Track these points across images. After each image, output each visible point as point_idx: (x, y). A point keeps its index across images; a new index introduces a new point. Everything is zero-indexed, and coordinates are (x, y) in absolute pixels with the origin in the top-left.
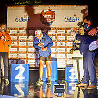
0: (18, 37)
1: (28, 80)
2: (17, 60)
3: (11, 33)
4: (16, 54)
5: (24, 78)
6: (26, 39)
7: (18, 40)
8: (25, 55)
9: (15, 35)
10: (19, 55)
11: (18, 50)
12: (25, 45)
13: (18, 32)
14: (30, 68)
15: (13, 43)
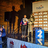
0: (38, 17)
1: (44, 37)
3: (35, 15)
4: (37, 25)
5: (42, 36)
6: (42, 17)
8: (42, 25)
9: (37, 16)
11: (38, 23)
12: (42, 20)
13: (38, 14)
15: (36, 20)
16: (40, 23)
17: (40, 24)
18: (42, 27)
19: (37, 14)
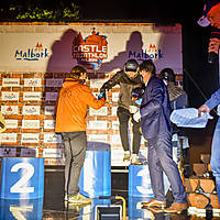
0: (21, 95)
1: (41, 196)
2: (19, 149)
3: (4, 86)
5: (32, 190)
6: (39, 99)
7: (21, 103)
8: (37, 136)
9: (14, 89)
10: (24, 135)
13: (22, 83)
14: (46, 167)
15: (10, 109)
16: (26, 124)
17: (26, 131)
18: (36, 144)
19: (18, 80)
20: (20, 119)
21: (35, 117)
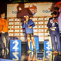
0: (14, 23)
1: (21, 50)
2: (14, 38)
3: (9, 21)
4: (13, 34)
6: (19, 24)
7: (14, 25)
8: (19, 34)
9: (12, 22)
10: (15, 34)
13: (14, 20)
15: (11, 27)
16: (16, 31)
20: (14, 30)
21: (18, 29)
